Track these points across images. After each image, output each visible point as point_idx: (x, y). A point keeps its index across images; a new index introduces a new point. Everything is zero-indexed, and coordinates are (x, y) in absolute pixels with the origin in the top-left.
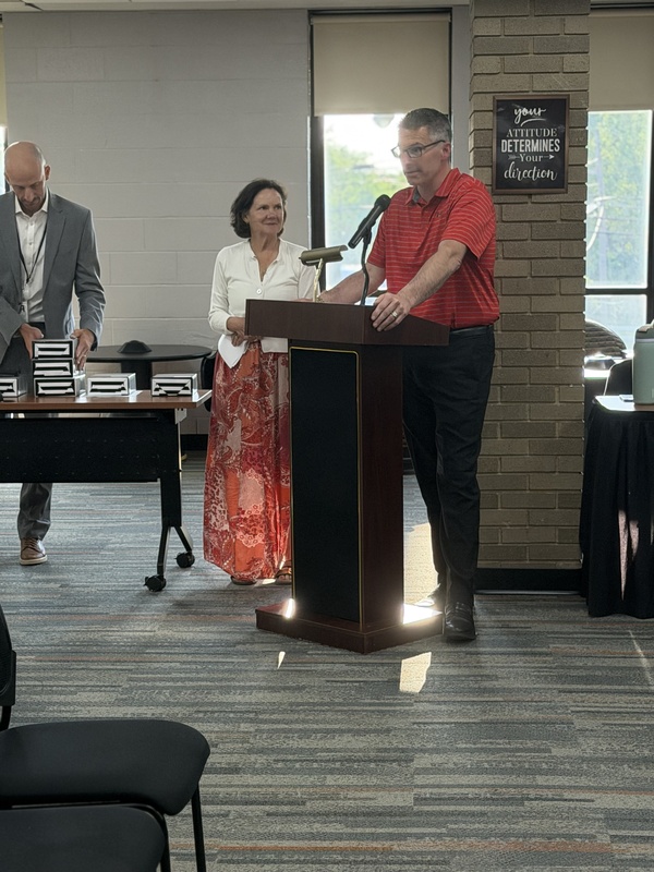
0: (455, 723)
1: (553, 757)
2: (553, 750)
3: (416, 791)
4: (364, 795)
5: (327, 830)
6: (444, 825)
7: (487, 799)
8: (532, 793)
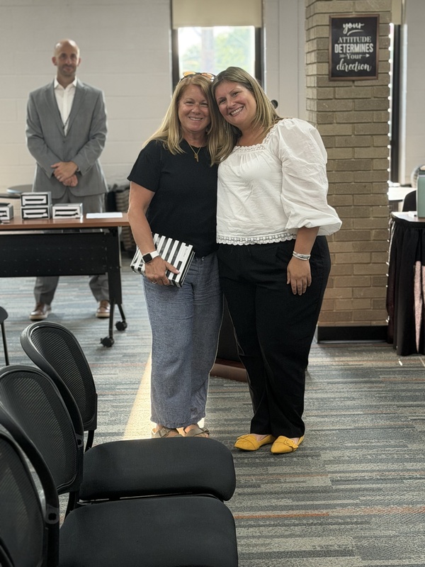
0: (338, 430)
1: (411, 450)
2: (408, 445)
3: (330, 475)
4: (297, 479)
5: (281, 504)
6: (357, 498)
7: (378, 479)
8: (407, 475)
